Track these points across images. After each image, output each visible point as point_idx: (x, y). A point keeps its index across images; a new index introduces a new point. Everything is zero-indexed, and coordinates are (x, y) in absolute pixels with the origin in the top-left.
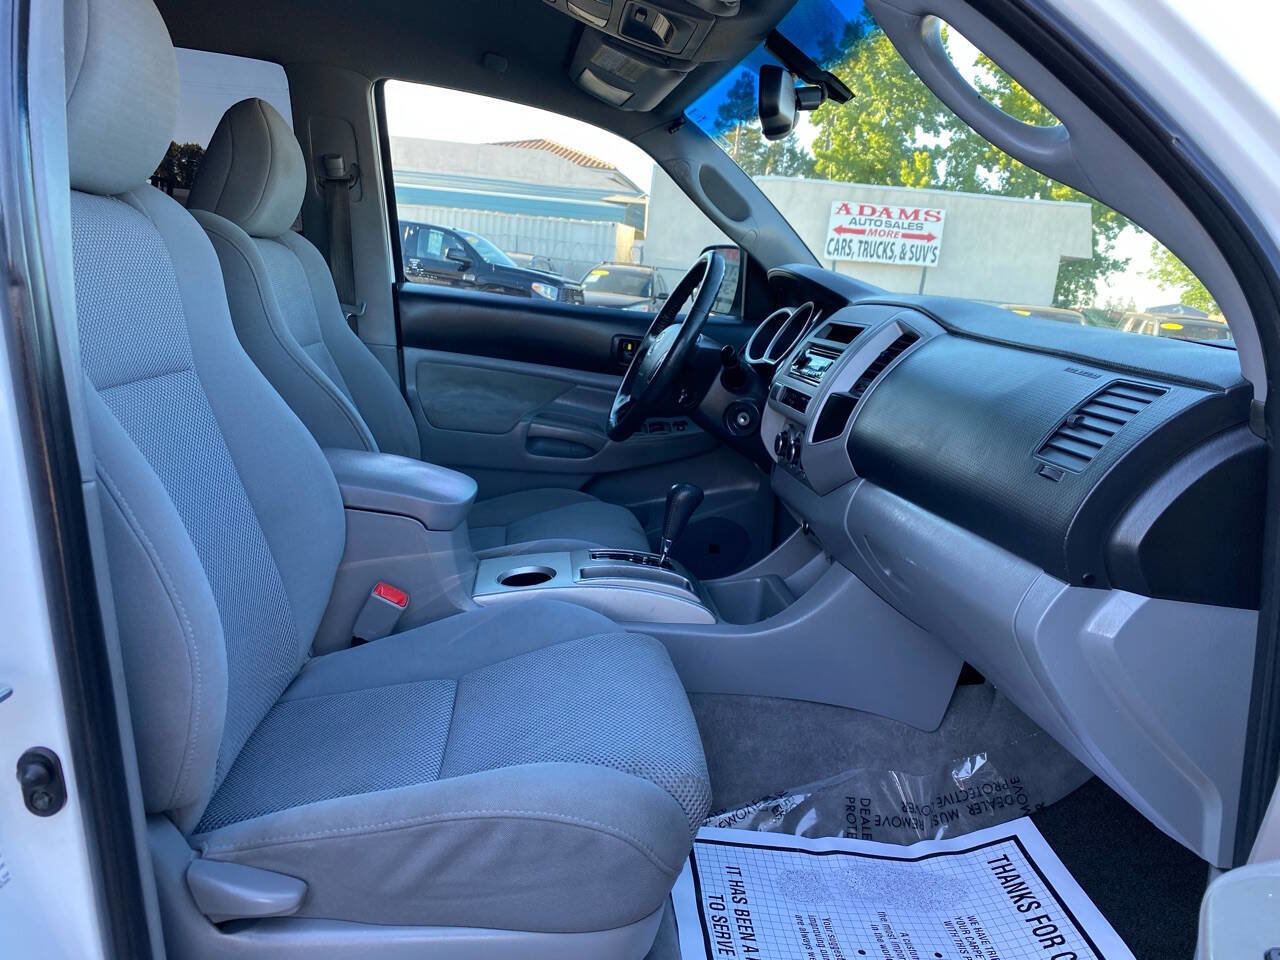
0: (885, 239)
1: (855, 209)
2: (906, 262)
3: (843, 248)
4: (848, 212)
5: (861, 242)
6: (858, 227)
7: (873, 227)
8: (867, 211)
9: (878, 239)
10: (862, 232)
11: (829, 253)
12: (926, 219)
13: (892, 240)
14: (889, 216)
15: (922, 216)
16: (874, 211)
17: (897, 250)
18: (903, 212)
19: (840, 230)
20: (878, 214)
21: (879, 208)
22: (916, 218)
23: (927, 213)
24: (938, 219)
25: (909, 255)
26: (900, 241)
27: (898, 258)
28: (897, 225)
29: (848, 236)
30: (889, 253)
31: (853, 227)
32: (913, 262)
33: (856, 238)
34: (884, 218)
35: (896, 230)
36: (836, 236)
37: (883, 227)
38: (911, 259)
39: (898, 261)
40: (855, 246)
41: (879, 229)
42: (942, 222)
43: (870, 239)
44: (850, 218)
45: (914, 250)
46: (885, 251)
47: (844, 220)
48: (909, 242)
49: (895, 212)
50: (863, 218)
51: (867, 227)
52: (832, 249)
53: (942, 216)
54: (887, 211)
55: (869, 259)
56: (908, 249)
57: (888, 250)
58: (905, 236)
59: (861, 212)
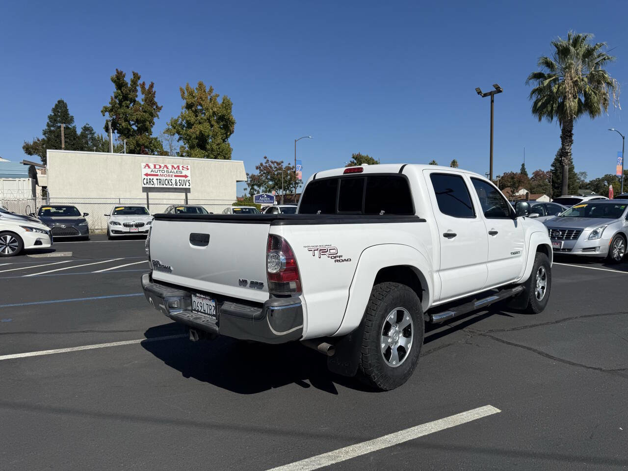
0: (167, 178)
1: (152, 166)
2: (178, 187)
3: (150, 182)
4: (149, 167)
5: (157, 179)
6: (155, 173)
7: (162, 174)
8: (157, 167)
9: (165, 178)
10: (157, 175)
11: (144, 184)
12: (183, 169)
13: (171, 178)
14: (167, 168)
15: (181, 168)
16: (160, 167)
17: (174, 182)
18: (173, 166)
19: (147, 175)
20: (162, 168)
21: (162, 165)
22: (179, 169)
23: (183, 167)
24: (188, 169)
25: (179, 184)
26: (174, 179)
27: (174, 185)
28: (171, 172)
29: (151, 177)
30: (171, 184)
31: (152, 173)
32: (181, 187)
33: (155, 178)
34: (165, 169)
35: (171, 174)
36: (146, 177)
37: (165, 173)
38: (180, 185)
39: (175, 186)
40: (155, 181)
41: (164, 174)
42: (189, 170)
43: (161, 178)
44: (150, 170)
45: (180, 181)
46: (168, 182)
47: (149, 171)
48: (178, 179)
49: (170, 167)
50: (156, 170)
51: (158, 173)
52: (145, 183)
53: (189, 168)
54: (166, 166)
55: (162, 186)
56: (178, 181)
57: (170, 182)
58: (175, 176)
59: (155, 167)
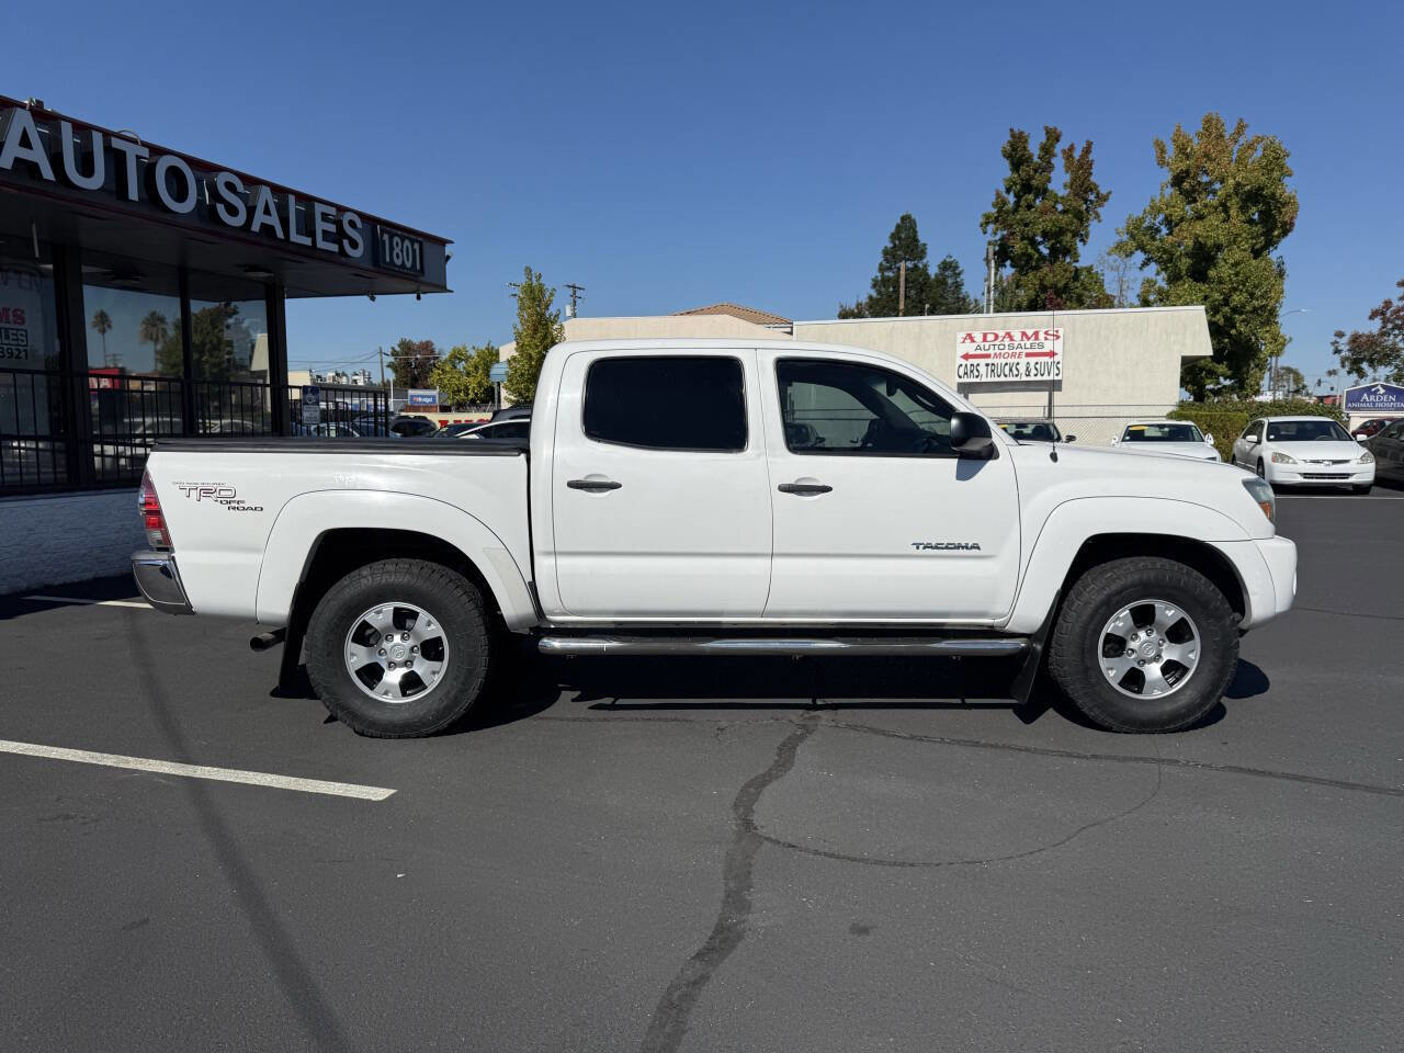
0: (1010, 360)
1: (978, 337)
2: (1032, 378)
3: (972, 371)
4: (973, 341)
5: (987, 365)
6: (983, 352)
7: (998, 352)
8: (991, 337)
9: (1004, 361)
10: (988, 356)
11: (960, 377)
12: (1046, 339)
13: (1015, 360)
14: (1012, 339)
15: (1042, 336)
16: (996, 337)
17: (1022, 369)
18: (1024, 334)
19: (966, 357)
20: (1000, 339)
21: (1001, 334)
22: (1037, 338)
23: (1046, 333)
24: (1058, 337)
25: (1033, 372)
26: (1023, 361)
27: (1024, 375)
28: (1019, 346)
29: (975, 362)
30: (1015, 372)
31: (979, 352)
32: (1039, 378)
33: (983, 362)
34: (1007, 341)
35: (1019, 350)
36: (964, 362)
37: (1006, 350)
38: (1036, 375)
39: (1024, 378)
40: (982, 369)
41: (1003, 352)
42: (1061, 339)
43: (995, 361)
44: (975, 345)
45: (1038, 366)
46: (1011, 370)
47: (970, 348)
48: (1033, 360)
49: (1017, 336)
50: (987, 344)
51: (991, 352)
52: (961, 373)
53: (1061, 334)
54: (1009, 335)
55: (997, 379)
56: (1032, 366)
57: (1014, 369)
58: (1028, 355)
59: (985, 340)
